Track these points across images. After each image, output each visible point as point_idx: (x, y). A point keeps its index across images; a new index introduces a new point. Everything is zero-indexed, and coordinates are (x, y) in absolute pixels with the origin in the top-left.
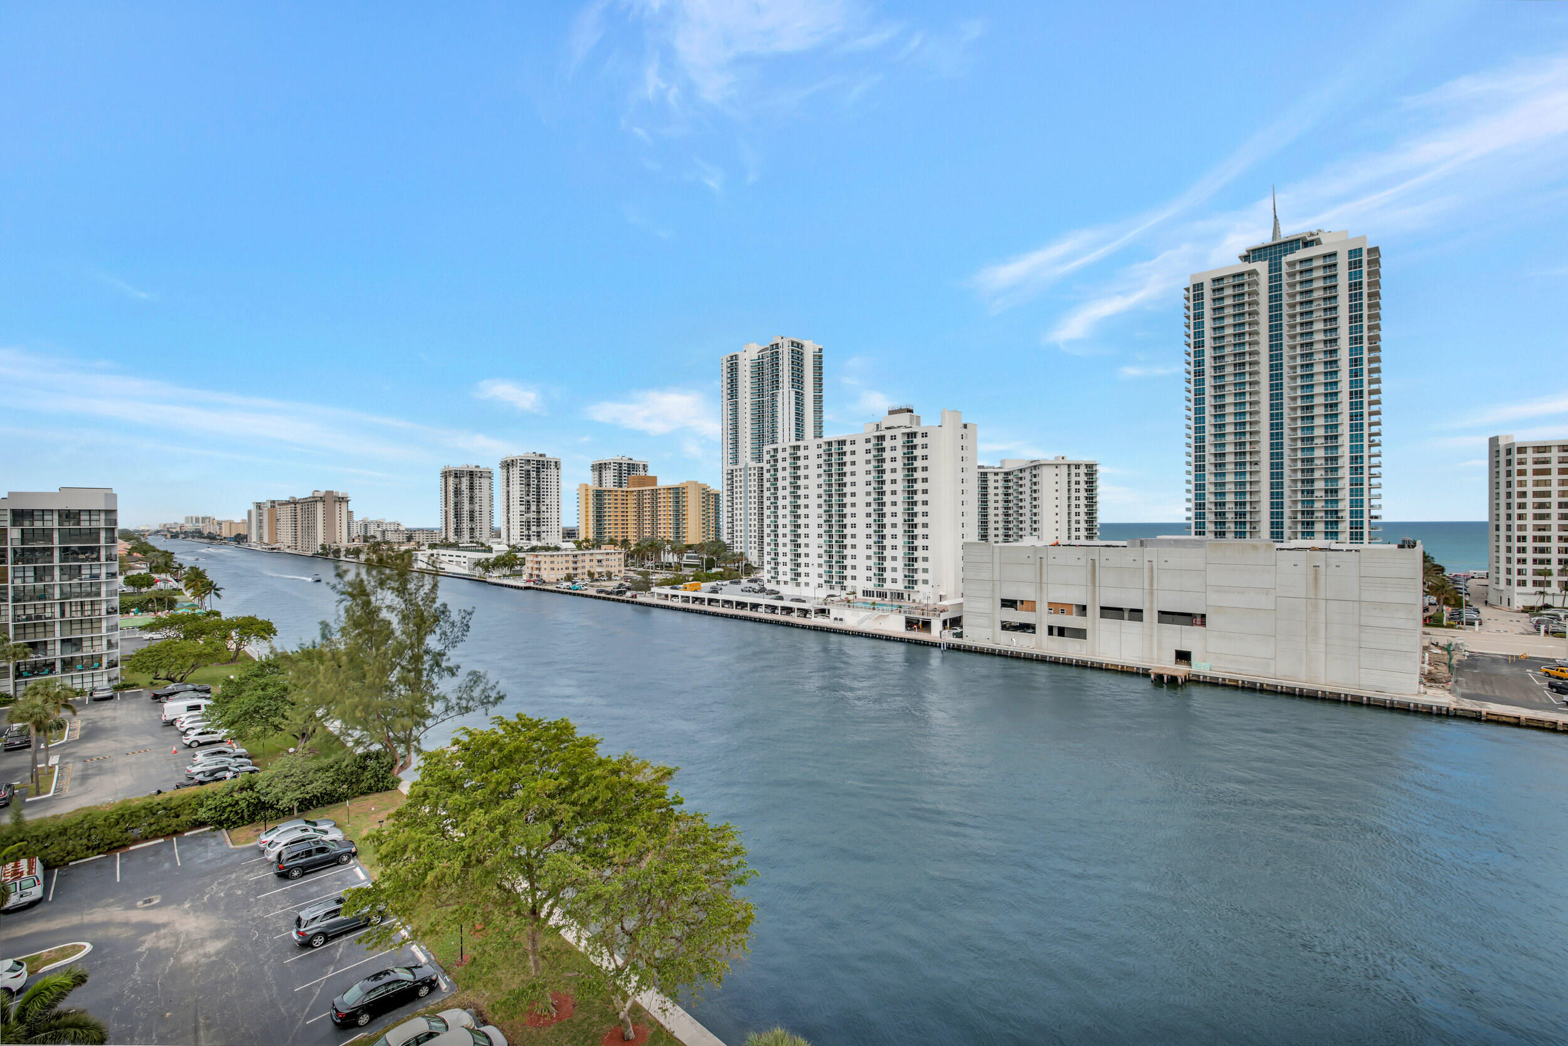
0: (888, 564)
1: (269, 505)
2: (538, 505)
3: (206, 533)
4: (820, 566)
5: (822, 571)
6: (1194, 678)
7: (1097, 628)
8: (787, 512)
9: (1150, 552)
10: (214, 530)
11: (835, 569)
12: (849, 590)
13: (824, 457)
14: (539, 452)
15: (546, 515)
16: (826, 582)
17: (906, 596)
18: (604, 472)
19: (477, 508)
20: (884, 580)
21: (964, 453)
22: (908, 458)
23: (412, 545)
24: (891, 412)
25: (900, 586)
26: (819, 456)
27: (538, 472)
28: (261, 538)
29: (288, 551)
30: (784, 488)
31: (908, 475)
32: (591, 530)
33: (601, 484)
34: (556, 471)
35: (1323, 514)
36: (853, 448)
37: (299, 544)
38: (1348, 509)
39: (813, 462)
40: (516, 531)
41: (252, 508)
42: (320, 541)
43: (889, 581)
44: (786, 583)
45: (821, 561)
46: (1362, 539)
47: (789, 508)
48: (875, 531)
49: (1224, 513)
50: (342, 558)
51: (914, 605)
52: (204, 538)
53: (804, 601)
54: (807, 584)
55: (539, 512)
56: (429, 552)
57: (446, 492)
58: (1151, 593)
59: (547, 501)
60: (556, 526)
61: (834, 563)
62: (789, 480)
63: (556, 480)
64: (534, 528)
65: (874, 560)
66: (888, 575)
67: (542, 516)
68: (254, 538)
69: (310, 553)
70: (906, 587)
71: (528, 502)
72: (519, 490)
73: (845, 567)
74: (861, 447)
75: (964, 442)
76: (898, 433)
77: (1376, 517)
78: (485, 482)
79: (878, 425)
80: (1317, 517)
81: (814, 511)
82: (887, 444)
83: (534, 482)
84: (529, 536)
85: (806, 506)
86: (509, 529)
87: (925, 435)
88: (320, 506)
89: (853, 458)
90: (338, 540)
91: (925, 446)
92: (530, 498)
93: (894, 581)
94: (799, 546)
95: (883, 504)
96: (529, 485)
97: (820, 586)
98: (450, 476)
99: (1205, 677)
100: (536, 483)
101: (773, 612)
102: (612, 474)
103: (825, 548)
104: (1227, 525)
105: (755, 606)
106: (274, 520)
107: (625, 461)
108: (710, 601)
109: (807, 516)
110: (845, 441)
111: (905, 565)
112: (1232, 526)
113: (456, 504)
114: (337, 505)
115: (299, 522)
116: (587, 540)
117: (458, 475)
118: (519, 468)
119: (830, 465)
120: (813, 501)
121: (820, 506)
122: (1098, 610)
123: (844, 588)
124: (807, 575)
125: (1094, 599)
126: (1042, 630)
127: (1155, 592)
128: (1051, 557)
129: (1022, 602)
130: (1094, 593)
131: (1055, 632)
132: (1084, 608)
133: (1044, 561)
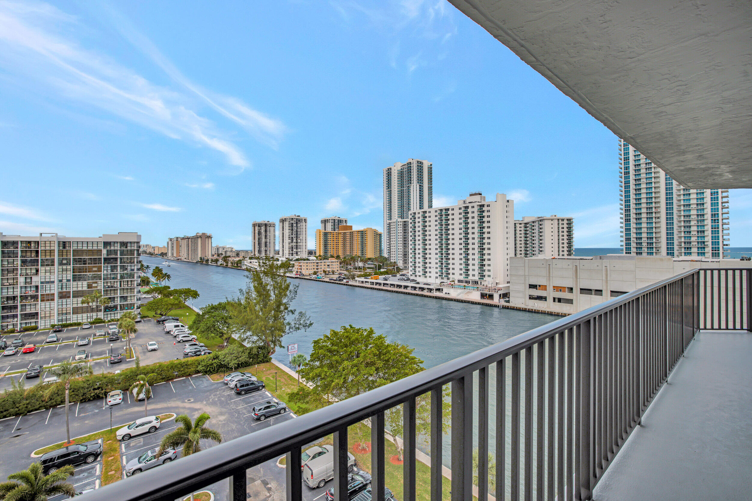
0: (470, 267)
1: (175, 239)
2: (296, 239)
3: (148, 252)
4: (437, 268)
5: (437, 270)
7: (578, 299)
8: (420, 242)
9: (605, 262)
10: (152, 251)
11: (444, 270)
12: (451, 280)
13: (439, 217)
14: (297, 215)
15: (300, 244)
16: (439, 276)
17: (479, 283)
18: (327, 224)
19: (268, 241)
20: (468, 275)
21: (508, 214)
22: (480, 217)
23: (241, 258)
24: (471, 195)
25: (476, 278)
26: (436, 216)
27: (297, 224)
28: (173, 254)
29: (185, 260)
30: (419, 231)
31: (480, 225)
32: (322, 251)
33: (325, 229)
34: (305, 223)
35: (696, 243)
36: (453, 212)
37: (190, 257)
38: (710, 241)
39: (433, 219)
40: (287, 251)
41: (168, 240)
42: (199, 256)
43: (471, 275)
44: (420, 276)
45: (437, 266)
46: (719, 256)
47: (421, 241)
48: (464, 252)
49: (641, 243)
50: (210, 264)
51: (484, 287)
52: (148, 254)
53: (430, 285)
54: (430, 277)
55: (297, 243)
56: (250, 261)
57: (254, 233)
58: (607, 282)
59: (301, 238)
60: (305, 249)
61: (443, 267)
62: (421, 227)
63: (305, 228)
64: (295, 250)
65: (464, 265)
66: (470, 273)
67: (298, 245)
68: (170, 254)
69: (195, 261)
70: (479, 279)
71: (292, 238)
72: (288, 232)
73: (449, 269)
74: (457, 211)
75: (507, 209)
76: (475, 205)
77: (727, 245)
78: (272, 229)
79: (464, 201)
80: (693, 245)
81: (433, 242)
82: (470, 210)
83: (295, 229)
84: (292, 254)
85: (430, 240)
86: (283, 251)
87: (488, 206)
88: (199, 240)
89: (453, 217)
90: (207, 255)
91: (488, 211)
92: (293, 236)
93: (474, 275)
94: (426, 258)
95: (468, 239)
96: (293, 230)
97: (437, 278)
98: (256, 226)
100: (296, 229)
101: (415, 290)
102: (331, 225)
103: (439, 260)
104: (643, 249)
105: (406, 287)
106: (179, 246)
107: (337, 218)
108: (384, 284)
109: (430, 244)
110: (449, 209)
111: (479, 268)
112: (646, 249)
113: (259, 239)
114: (207, 239)
115: (190, 247)
116: (320, 256)
117: (260, 225)
118: (288, 222)
119: (442, 220)
120: (433, 237)
121: (436, 240)
122: (579, 290)
123: (448, 279)
124: (430, 272)
125: (577, 284)
126: (550, 300)
127: (609, 281)
128: (554, 264)
129: (540, 286)
130: (577, 281)
131: (557, 300)
132: (572, 289)
133: (551, 266)
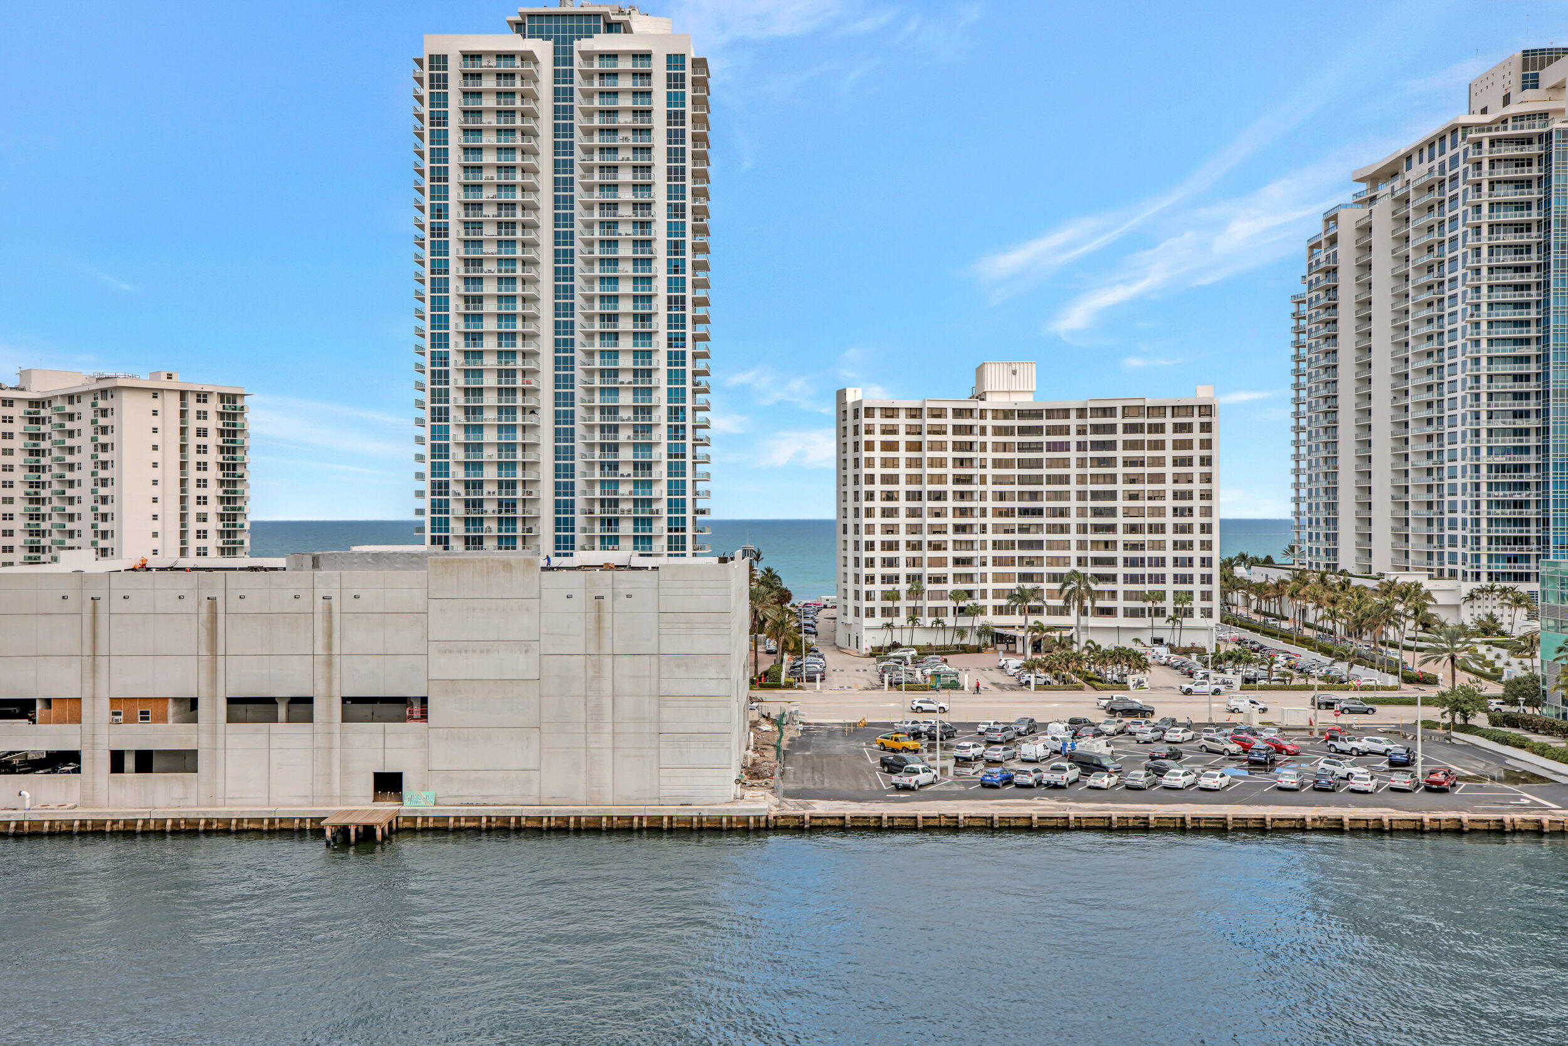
6: (407, 824)
7: (220, 745)
9: (328, 580)
58: (329, 664)
99: (425, 819)
122: (222, 705)
125: (213, 682)
126: (97, 763)
127: (336, 660)
128: (117, 595)
129: (48, 702)
130: (214, 670)
131: (130, 762)
132: (194, 703)
133: (102, 605)
